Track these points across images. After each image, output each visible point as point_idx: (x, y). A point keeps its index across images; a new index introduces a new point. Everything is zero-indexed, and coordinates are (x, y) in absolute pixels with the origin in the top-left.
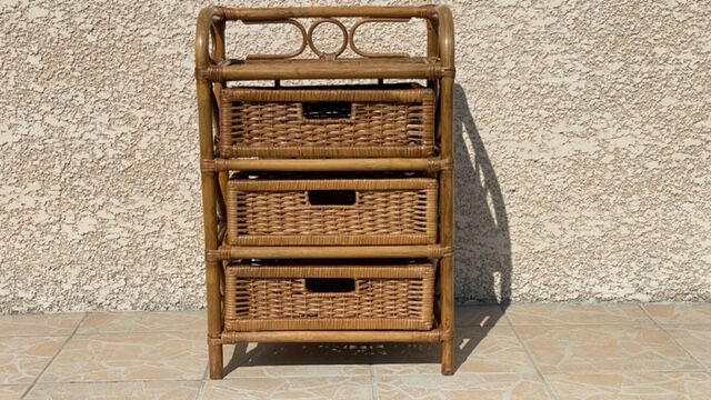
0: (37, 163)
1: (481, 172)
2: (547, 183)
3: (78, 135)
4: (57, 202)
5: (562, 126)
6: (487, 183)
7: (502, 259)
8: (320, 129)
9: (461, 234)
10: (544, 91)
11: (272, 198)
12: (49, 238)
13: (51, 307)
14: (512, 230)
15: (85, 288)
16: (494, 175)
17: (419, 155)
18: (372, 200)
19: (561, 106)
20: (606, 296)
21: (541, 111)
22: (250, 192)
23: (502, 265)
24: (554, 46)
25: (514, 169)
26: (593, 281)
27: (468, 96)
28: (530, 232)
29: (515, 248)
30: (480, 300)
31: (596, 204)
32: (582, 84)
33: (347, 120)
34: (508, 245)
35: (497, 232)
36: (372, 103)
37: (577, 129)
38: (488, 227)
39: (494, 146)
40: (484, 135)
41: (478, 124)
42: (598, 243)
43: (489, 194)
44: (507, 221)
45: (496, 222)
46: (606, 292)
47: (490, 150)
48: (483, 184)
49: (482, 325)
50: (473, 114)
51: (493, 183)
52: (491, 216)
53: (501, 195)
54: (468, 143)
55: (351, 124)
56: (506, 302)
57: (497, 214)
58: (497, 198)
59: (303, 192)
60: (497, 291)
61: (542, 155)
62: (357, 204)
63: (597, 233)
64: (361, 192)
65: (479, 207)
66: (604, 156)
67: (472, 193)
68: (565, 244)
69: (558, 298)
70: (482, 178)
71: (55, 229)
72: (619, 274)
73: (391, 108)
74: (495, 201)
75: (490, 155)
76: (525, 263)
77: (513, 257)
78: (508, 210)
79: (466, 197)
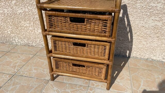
0: (28, 17)
1: (128, 28)
2: (145, 32)
4: (33, 26)
5: (153, 18)
6: (129, 31)
7: (130, 48)
9: (121, 42)
10: (150, 8)
11: (63, 43)
12: (33, 33)
13: (35, 46)
14: (133, 42)
15: (41, 43)
16: (131, 29)
17: (105, 36)
18: (91, 47)
19: (154, 12)
20: (154, 59)
21: (148, 13)
22: (57, 41)
23: (130, 49)
25: (137, 28)
26: (152, 55)
27: (128, 8)
28: (138, 43)
29: (133, 46)
30: (123, 56)
31: (157, 39)
32: (162, 6)
33: (83, 24)
34: (132, 45)
35: (130, 42)
36: (91, 19)
37: (157, 19)
38: (127, 41)
39: (133, 22)
40: (131, 19)
41: (129, 16)
42: (156, 47)
43: (129, 33)
44: (133, 40)
45: (130, 40)
46: (154, 58)
47: (131, 23)
48: (128, 31)
49: (122, 65)
50: (128, 13)
51: (131, 31)
52: (129, 38)
53: (132, 34)
54: (126, 20)
55: (85, 25)
56: (129, 57)
57: (130, 38)
58: (131, 34)
59: (71, 42)
60: (127, 54)
61: (145, 25)
62: (86, 47)
63: (156, 45)
64: (87, 44)
65: (126, 36)
66: (163, 27)
67: (125, 32)
68: (147, 47)
69: (142, 58)
70: (128, 29)
71: (34, 31)
72: (159, 55)
73: (98, 21)
74: (130, 35)
75: (131, 24)
76: (135, 50)
77: (133, 48)
78: (134, 37)
79: (123, 33)
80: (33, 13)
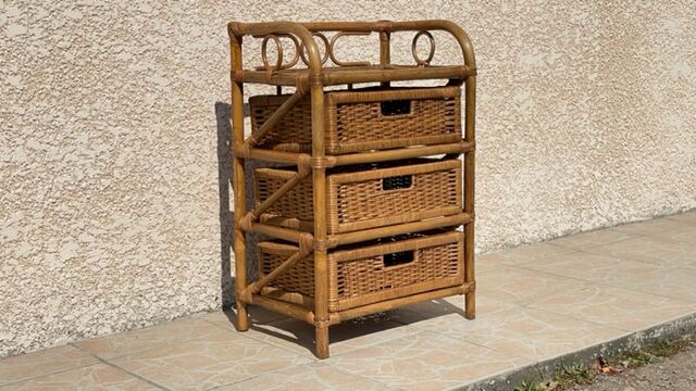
0: (19, 190)
3: (60, 157)
4: (40, 231)
8: (392, 124)
11: (357, 188)
12: (32, 270)
13: (32, 346)
15: (66, 318)
18: (422, 181)
22: (343, 184)
55: (411, 118)
59: (378, 180)
62: (412, 187)
64: (416, 175)
71: (37, 259)
80: (50, 166)
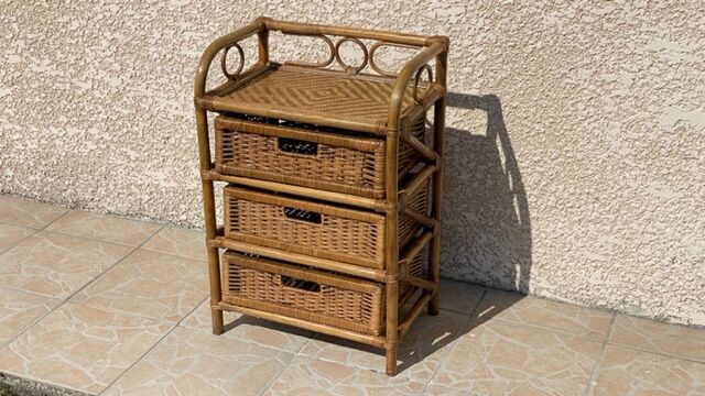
24: (189, 24)
